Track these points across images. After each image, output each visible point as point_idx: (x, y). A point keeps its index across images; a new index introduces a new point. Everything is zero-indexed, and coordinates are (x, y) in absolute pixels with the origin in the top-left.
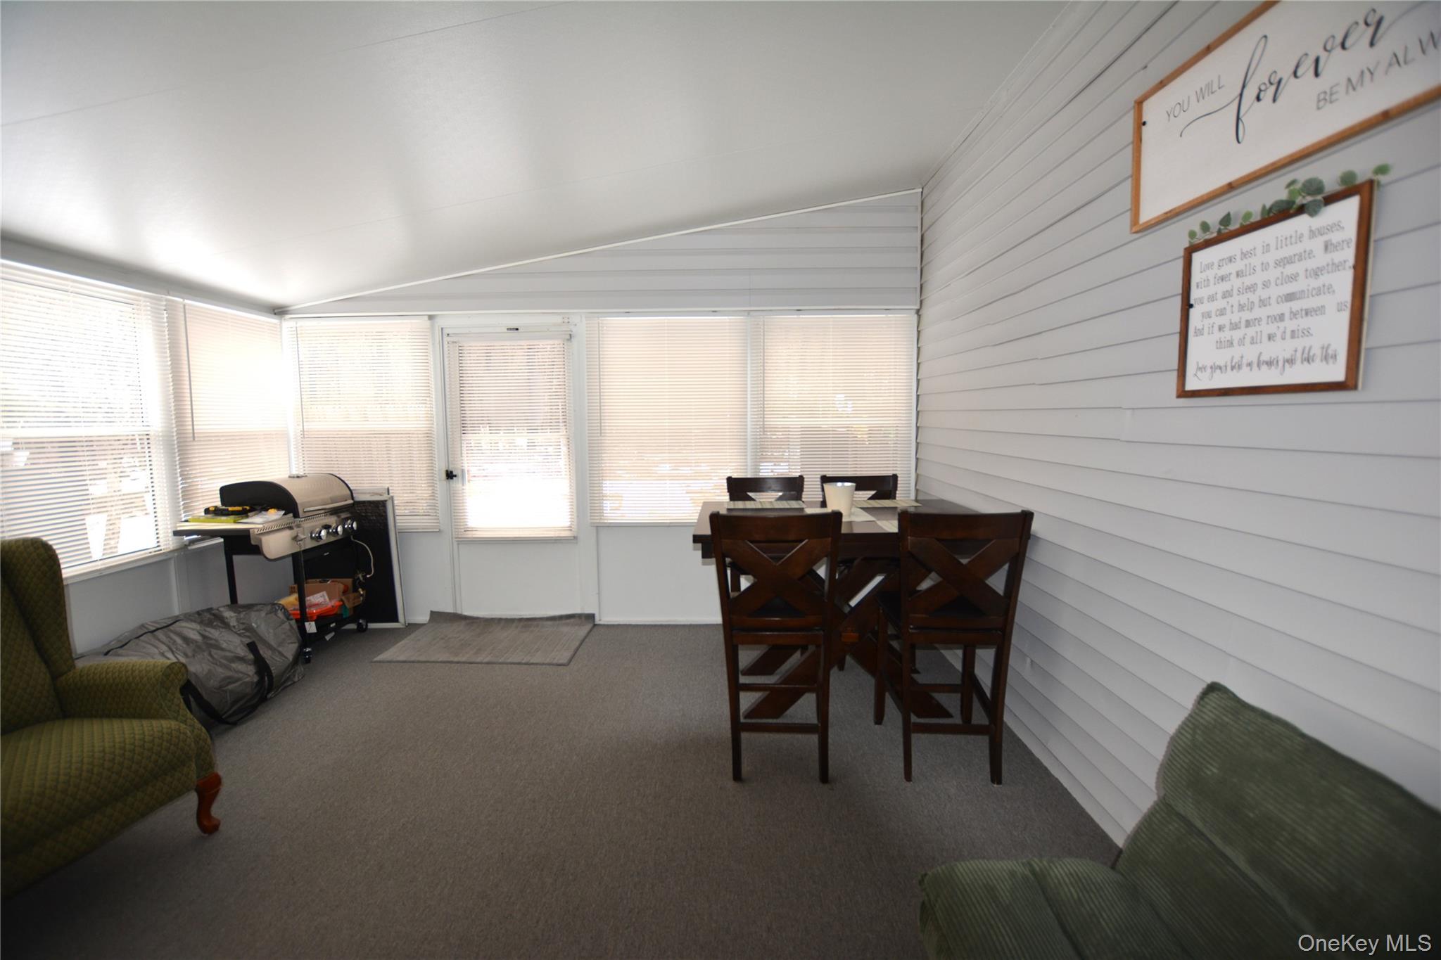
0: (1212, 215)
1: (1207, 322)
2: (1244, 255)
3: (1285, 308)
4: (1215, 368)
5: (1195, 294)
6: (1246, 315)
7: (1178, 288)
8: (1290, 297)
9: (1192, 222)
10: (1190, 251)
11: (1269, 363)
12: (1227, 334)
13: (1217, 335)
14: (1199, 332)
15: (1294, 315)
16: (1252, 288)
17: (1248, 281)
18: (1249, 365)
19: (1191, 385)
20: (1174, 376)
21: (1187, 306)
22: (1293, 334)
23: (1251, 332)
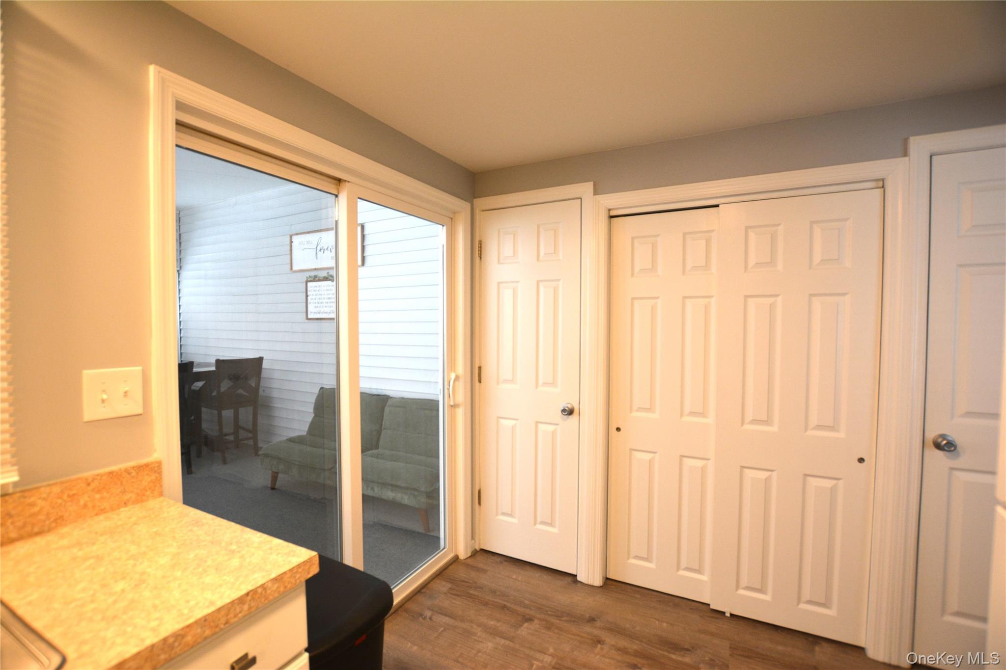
0: (313, 274)
1: (312, 301)
2: (319, 286)
3: (328, 301)
4: (315, 313)
5: (309, 293)
6: (321, 301)
7: (304, 290)
8: (329, 298)
9: (308, 274)
10: (307, 282)
11: (326, 313)
12: (317, 305)
13: (315, 305)
14: (310, 303)
15: (330, 302)
16: (321, 295)
17: (321, 293)
18: (322, 313)
19: (310, 316)
20: (305, 314)
21: (307, 296)
22: (330, 307)
23: (322, 305)
